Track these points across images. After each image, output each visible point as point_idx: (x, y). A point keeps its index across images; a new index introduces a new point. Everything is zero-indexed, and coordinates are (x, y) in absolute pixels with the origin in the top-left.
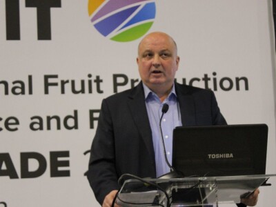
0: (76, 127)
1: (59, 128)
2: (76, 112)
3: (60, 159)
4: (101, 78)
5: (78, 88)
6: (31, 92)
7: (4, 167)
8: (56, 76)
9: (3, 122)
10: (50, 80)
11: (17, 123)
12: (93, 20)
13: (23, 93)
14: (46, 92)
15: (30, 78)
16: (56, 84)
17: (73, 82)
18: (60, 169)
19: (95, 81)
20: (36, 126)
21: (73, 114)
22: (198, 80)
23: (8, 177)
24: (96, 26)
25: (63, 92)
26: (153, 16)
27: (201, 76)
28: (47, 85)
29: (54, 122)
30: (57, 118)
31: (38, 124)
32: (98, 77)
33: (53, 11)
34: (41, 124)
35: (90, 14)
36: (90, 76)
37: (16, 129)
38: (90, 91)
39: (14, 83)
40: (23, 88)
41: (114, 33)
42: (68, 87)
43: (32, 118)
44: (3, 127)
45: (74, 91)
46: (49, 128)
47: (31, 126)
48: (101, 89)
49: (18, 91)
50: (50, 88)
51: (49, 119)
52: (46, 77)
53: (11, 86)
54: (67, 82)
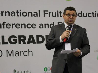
1: (48, 28)
2: (53, 23)
4: (61, 12)
6: (39, 16)
7: (31, 40)
8: (47, 11)
9: (31, 25)
10: (46, 12)
11: (35, 26)
13: (37, 16)
14: (44, 16)
15: (39, 11)
16: (47, 14)
17: (53, 13)
20: (41, 27)
21: (52, 23)
22: (91, 13)
23: (33, 43)
25: (49, 16)
28: (45, 14)
29: (47, 26)
30: (48, 24)
32: (60, 12)
34: (43, 26)
36: (58, 11)
37: (35, 28)
38: (58, 16)
40: (37, 14)
43: (40, 24)
44: (31, 27)
45: (53, 16)
46: (45, 28)
47: (40, 27)
48: (61, 16)
49: (35, 15)
51: (45, 25)
52: (44, 11)
53: (33, 14)
54: (51, 13)
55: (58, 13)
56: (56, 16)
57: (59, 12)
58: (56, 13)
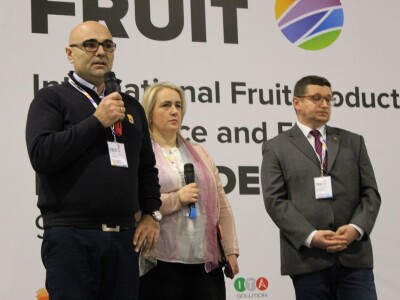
1: (247, 141)
2: (264, 124)
3: (249, 175)
4: (289, 89)
5: (266, 98)
6: (218, 101)
8: (243, 84)
9: (190, 131)
10: (238, 88)
11: (205, 133)
12: (280, 24)
13: (210, 100)
14: (234, 101)
15: (217, 84)
16: (243, 93)
17: (261, 91)
18: (249, 186)
19: (283, 91)
20: (224, 138)
21: (261, 127)
22: (387, 95)
24: (284, 31)
25: (251, 102)
26: (340, 24)
27: (390, 92)
28: (234, 93)
29: (242, 134)
30: (246, 130)
31: (226, 135)
32: (286, 87)
33: (240, 11)
34: (229, 135)
35: (277, 18)
36: (278, 85)
37: (204, 140)
38: (279, 103)
39: (200, 89)
40: (210, 95)
41: (302, 40)
42: (256, 96)
43: (220, 129)
44: (191, 137)
45: (262, 102)
46: (237, 140)
47: (219, 138)
48: (290, 100)
49: (205, 98)
50: (238, 96)
51: (237, 130)
52: (234, 85)
53: (197, 93)
54: (255, 90)
55: (278, 92)
56: (271, 102)
57: (282, 88)
58: (271, 92)
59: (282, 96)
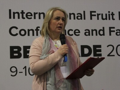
0: (104, 34)
1: (97, 35)
2: (103, 28)
3: (97, 49)
4: (114, 13)
5: (104, 17)
6: (85, 19)
8: (95, 12)
9: (73, 31)
10: (93, 14)
11: (79, 32)
13: (81, 19)
14: (91, 19)
15: (84, 12)
16: (95, 15)
17: (102, 14)
18: (97, 53)
19: (111, 14)
20: (87, 34)
25: (98, 19)
29: (94, 32)
30: (96, 30)
32: (112, 13)
34: (89, 33)
36: (109, 12)
37: (79, 35)
38: (109, 19)
39: (77, 14)
40: (81, 17)
42: (100, 17)
43: (85, 30)
44: (73, 34)
45: (103, 19)
46: (92, 35)
47: (85, 34)
48: (114, 18)
49: (79, 18)
50: (93, 17)
51: (92, 31)
52: (91, 12)
53: (76, 16)
54: (100, 14)
55: (109, 14)
56: (106, 19)
57: (111, 13)
58: (106, 15)
59: (111, 16)
